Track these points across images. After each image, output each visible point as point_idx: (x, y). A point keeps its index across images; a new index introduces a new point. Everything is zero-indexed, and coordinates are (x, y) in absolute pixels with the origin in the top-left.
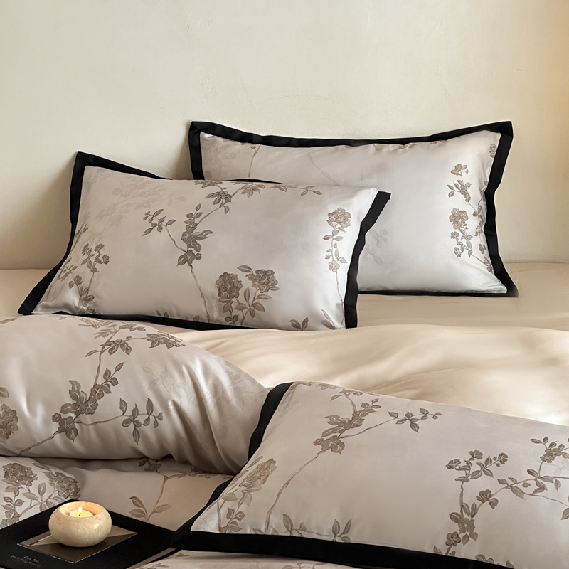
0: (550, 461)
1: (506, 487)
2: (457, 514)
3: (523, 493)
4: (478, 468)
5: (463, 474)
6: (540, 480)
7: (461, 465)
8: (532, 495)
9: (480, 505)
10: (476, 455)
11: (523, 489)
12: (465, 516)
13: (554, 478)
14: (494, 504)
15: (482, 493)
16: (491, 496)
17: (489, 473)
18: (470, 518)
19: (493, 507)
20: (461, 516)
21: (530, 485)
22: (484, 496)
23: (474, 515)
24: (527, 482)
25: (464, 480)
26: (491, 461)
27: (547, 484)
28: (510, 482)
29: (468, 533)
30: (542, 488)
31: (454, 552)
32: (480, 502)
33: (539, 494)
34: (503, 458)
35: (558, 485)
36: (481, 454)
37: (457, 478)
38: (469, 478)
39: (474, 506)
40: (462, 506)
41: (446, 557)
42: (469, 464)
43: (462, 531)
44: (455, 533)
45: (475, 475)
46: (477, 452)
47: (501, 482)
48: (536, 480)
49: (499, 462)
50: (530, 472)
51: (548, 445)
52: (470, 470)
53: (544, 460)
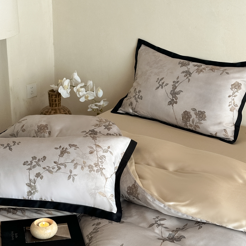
0: (62, 156)
1: (46, 170)
2: (29, 183)
3: (53, 172)
4: (35, 163)
5: (29, 167)
6: (58, 165)
7: (29, 163)
8: (56, 172)
9: (37, 179)
10: (34, 158)
11: (53, 170)
12: (32, 184)
13: (64, 163)
14: (42, 178)
15: (37, 174)
16: (40, 175)
17: (39, 165)
18: (34, 185)
19: (42, 179)
20: (30, 184)
21: (55, 168)
22: (38, 175)
23: (35, 183)
24: (54, 167)
25: (30, 169)
26: (40, 160)
27: (61, 167)
28: (47, 168)
29: (35, 191)
30: (59, 168)
31: (31, 198)
32: (37, 178)
33: (58, 171)
34: (45, 158)
35: (65, 166)
36: (36, 157)
37: (27, 169)
38: (32, 168)
39: (34, 179)
40: (30, 180)
41: (28, 200)
42: (31, 162)
43: (32, 190)
44: (30, 191)
45: (34, 167)
46: (34, 157)
47: (44, 168)
48: (57, 165)
49: (43, 160)
50: (55, 162)
51: (61, 149)
52: (32, 165)
53: (60, 156)
